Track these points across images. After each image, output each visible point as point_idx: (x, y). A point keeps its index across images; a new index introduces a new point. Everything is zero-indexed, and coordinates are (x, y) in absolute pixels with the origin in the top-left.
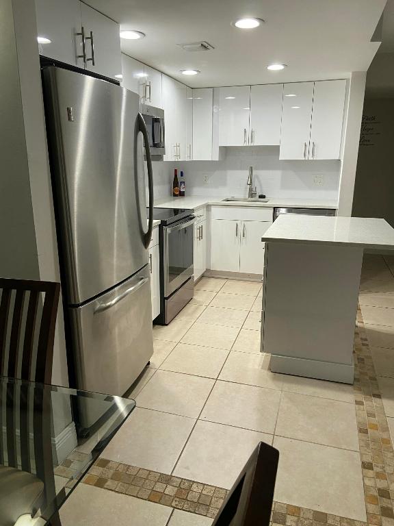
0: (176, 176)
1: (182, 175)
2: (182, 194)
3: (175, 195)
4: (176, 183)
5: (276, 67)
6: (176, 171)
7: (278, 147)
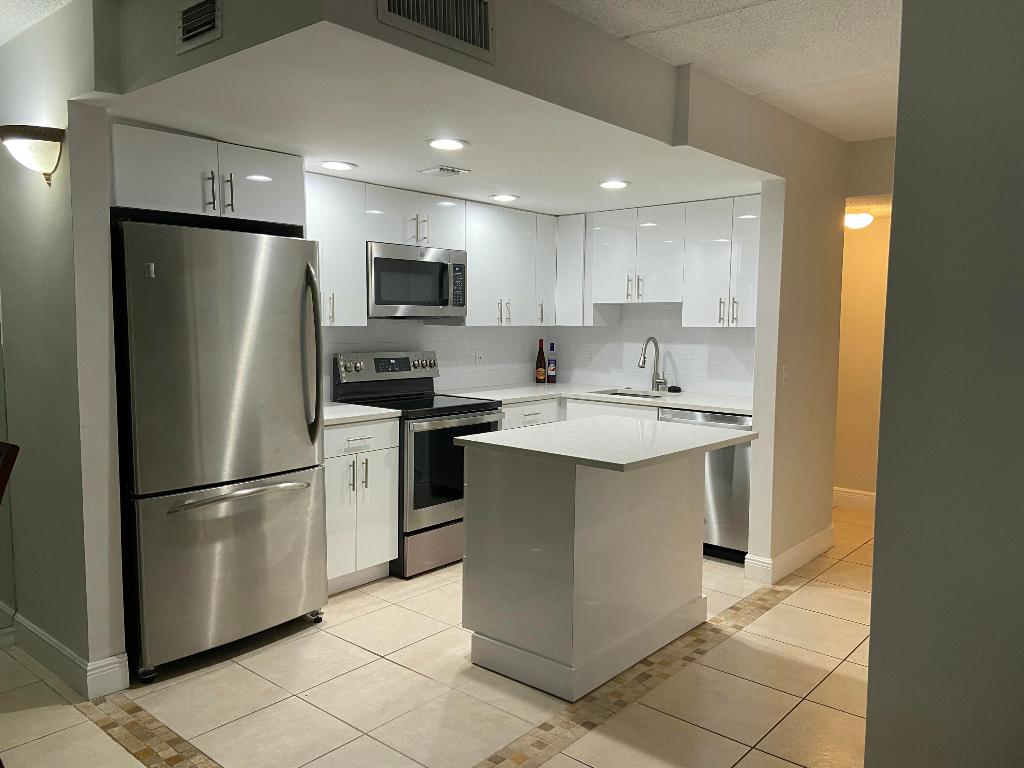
0: (541, 349)
1: (552, 349)
2: (552, 380)
3: (539, 381)
4: (541, 362)
5: (614, 185)
6: (541, 341)
7: (680, 305)
